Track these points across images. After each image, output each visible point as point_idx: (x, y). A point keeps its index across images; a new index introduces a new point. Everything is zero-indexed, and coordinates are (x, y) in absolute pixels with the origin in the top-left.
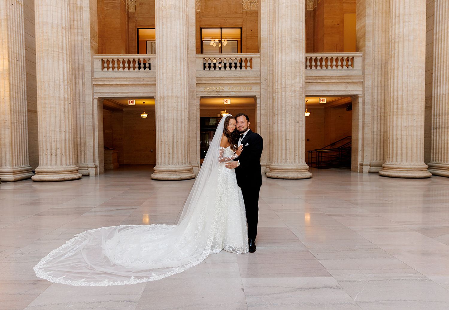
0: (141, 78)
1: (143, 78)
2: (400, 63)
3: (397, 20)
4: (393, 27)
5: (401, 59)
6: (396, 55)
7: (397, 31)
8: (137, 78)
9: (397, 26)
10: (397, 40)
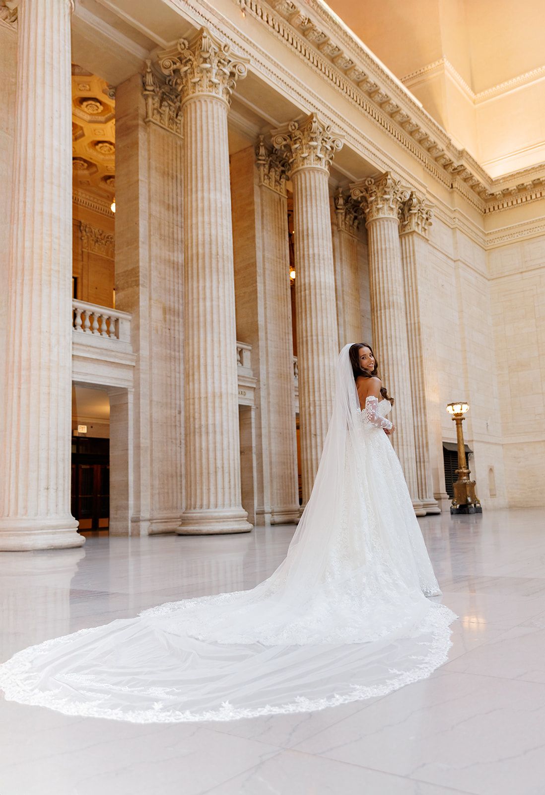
0: (113, 351)
1: (117, 352)
2: (397, 388)
3: (389, 341)
4: (385, 347)
5: (396, 384)
6: (391, 378)
7: (390, 353)
8: (106, 350)
9: (389, 348)
10: (390, 362)
